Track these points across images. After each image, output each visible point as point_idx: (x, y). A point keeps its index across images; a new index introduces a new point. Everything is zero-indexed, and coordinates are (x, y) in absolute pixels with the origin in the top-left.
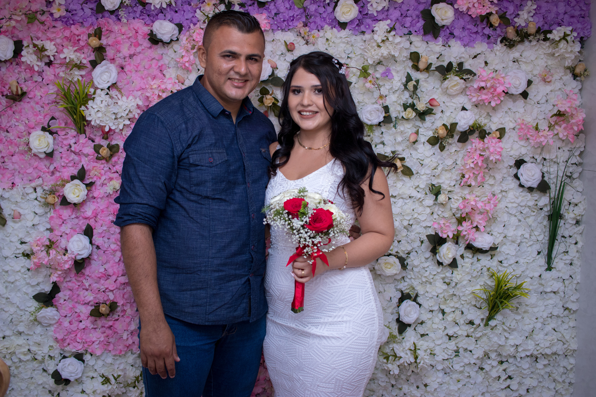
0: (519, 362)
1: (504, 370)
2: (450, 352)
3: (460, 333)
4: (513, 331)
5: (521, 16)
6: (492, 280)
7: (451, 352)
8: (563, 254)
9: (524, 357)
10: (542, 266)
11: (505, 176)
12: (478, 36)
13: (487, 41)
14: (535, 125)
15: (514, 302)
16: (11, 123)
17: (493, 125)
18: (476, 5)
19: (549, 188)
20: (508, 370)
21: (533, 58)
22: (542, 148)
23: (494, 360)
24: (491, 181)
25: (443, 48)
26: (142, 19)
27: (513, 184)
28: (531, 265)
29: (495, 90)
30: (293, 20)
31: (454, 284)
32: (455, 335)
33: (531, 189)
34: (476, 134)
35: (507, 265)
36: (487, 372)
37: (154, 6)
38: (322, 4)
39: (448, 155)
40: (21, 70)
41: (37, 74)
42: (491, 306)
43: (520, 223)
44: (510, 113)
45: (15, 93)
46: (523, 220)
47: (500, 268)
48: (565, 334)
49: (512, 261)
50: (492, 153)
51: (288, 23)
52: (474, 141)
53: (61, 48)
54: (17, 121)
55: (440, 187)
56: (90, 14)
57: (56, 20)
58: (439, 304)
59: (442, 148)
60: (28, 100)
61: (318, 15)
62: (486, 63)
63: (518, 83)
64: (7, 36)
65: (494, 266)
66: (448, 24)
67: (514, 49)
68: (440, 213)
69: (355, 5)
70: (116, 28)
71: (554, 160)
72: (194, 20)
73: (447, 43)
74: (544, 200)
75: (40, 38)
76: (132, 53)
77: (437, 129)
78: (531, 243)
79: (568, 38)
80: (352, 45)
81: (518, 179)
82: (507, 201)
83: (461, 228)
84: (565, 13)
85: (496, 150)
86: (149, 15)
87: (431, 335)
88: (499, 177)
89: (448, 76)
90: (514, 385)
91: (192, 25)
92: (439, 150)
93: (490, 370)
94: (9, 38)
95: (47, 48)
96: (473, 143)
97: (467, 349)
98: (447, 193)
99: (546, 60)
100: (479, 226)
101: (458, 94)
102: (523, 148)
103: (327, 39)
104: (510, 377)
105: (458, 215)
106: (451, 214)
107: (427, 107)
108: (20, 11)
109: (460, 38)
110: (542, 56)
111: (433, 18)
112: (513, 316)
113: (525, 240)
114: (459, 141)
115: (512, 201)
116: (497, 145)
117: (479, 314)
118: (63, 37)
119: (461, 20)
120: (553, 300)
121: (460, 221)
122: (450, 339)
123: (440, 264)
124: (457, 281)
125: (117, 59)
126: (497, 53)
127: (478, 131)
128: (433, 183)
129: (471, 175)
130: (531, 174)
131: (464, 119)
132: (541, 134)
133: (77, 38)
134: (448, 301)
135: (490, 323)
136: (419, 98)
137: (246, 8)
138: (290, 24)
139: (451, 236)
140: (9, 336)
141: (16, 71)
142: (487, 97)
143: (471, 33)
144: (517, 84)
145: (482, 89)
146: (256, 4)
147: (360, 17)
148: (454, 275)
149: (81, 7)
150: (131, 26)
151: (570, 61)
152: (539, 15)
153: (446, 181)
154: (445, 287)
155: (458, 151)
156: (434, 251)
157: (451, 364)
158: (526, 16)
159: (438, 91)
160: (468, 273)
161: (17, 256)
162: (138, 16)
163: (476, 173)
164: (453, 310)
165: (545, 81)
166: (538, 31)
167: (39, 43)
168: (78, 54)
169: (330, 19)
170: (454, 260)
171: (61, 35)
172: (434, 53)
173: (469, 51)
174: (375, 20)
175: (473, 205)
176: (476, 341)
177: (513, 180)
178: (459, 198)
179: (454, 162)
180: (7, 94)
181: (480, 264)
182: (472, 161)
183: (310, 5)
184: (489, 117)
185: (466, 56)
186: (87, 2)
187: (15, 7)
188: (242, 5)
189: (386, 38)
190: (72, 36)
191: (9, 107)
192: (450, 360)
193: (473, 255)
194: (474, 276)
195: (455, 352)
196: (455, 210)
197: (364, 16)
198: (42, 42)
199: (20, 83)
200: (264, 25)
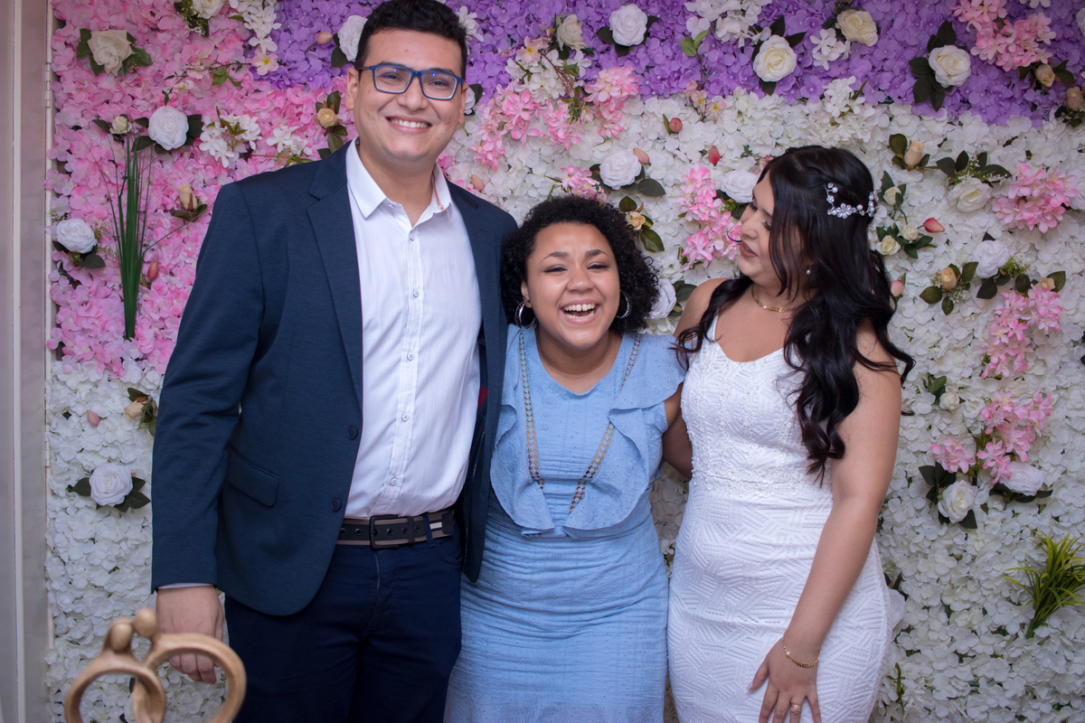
1: (1064, 722)
2: (961, 685)
3: (980, 649)
4: (1080, 648)
6: (1040, 551)
7: (964, 684)
11: (1064, 360)
12: (1014, 105)
13: (1031, 114)
16: (178, 260)
17: (1041, 265)
18: (1011, 49)
20: (1070, 722)
23: (1044, 702)
24: (1039, 370)
25: (950, 127)
27: (1080, 375)
29: (1048, 202)
30: (678, 78)
31: (969, 559)
32: (971, 654)
34: (1011, 283)
35: (1069, 524)
38: (730, 50)
39: (959, 321)
40: (198, 167)
41: (225, 173)
42: (1039, 600)
44: (1073, 245)
45: (186, 207)
47: (1055, 530)
49: (1079, 518)
50: (1042, 317)
51: (669, 84)
52: (1006, 295)
53: (267, 127)
54: (190, 255)
55: (944, 379)
56: (320, 68)
57: (261, 79)
58: (941, 595)
59: (948, 309)
61: (723, 68)
62: (1029, 154)
64: (177, 107)
65: (1045, 527)
66: (959, 84)
67: (1081, 129)
68: (943, 426)
69: (791, 50)
72: (503, 78)
73: (956, 118)
75: (232, 110)
77: (938, 274)
80: (784, 123)
82: (1069, 406)
83: (982, 455)
85: (1050, 311)
87: (926, 652)
88: (1053, 361)
89: (959, 178)
91: (499, 88)
92: (942, 313)
93: (1037, 721)
94: (179, 110)
95: (244, 128)
96: (1005, 299)
97: (992, 680)
98: (956, 390)
100: (1017, 452)
101: (976, 211)
103: (740, 113)
105: (977, 432)
106: (965, 430)
107: (919, 234)
108: (202, 64)
109: (981, 109)
111: (932, 73)
112: (1079, 619)
114: (980, 295)
115: (1079, 406)
116: (1052, 302)
117: (1016, 615)
118: (272, 108)
119: (982, 76)
121: (981, 442)
122: (961, 661)
123: (944, 520)
124: (975, 554)
126: (1050, 136)
127: (1015, 278)
128: (931, 373)
129: (1002, 357)
131: (989, 255)
133: (297, 111)
134: (958, 591)
135: (1037, 632)
136: (906, 218)
137: (596, 58)
138: (674, 84)
139: (965, 469)
141: (190, 168)
142: (1032, 215)
143: (1001, 99)
145: (1022, 202)
146: (613, 50)
147: (799, 72)
148: (969, 542)
149: (304, 57)
153: (956, 368)
154: (952, 563)
155: (978, 315)
156: (933, 497)
157: (964, 708)
159: (940, 205)
160: (996, 538)
163: (1011, 353)
164: (968, 606)
167: (230, 119)
168: (299, 139)
169: (744, 76)
170: (971, 513)
171: (268, 105)
172: (934, 136)
173: (998, 132)
174: (824, 78)
175: (1007, 412)
176: (1011, 665)
177: (1079, 368)
178: (978, 400)
179: (969, 335)
180: (173, 209)
181: (1018, 522)
182: (1005, 331)
183: (710, 50)
184: (1034, 253)
185: (991, 141)
186: (315, 46)
187: (191, 57)
188: (588, 52)
189: (848, 109)
190: (287, 107)
191: (178, 231)
192: (961, 699)
193: (1004, 504)
194: (1008, 544)
195: (971, 686)
196: (972, 422)
197: (805, 71)
198: (235, 118)
199: (196, 189)
200: (629, 86)
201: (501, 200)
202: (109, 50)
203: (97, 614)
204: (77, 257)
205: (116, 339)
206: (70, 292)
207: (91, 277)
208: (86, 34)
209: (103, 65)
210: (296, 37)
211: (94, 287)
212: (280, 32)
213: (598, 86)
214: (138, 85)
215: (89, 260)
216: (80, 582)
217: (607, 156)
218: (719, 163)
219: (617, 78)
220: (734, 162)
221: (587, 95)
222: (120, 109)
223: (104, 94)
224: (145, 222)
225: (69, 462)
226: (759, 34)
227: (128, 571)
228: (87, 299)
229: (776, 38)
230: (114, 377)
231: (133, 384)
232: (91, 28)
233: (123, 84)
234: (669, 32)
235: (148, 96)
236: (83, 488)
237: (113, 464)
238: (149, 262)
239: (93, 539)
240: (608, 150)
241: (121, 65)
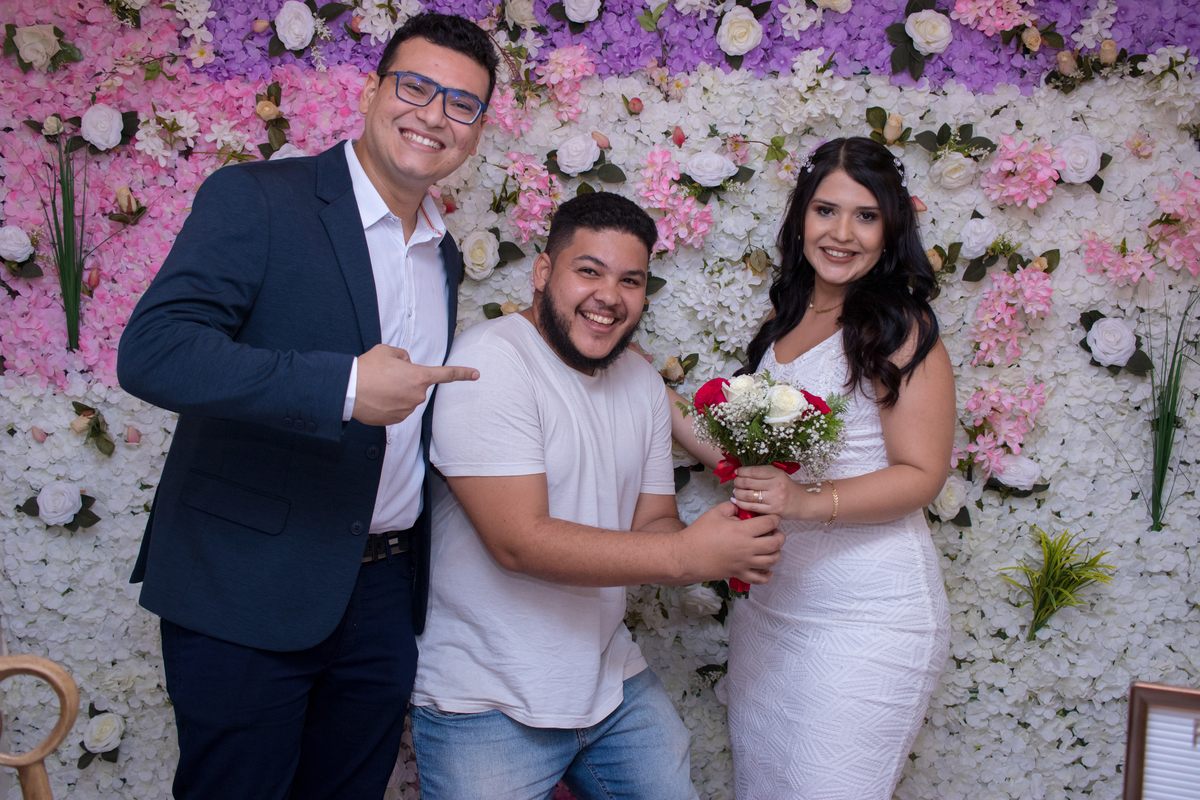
0: (1099, 712)
1: (1071, 728)
2: (960, 692)
3: (978, 653)
4: (1084, 650)
5: (1086, 30)
6: (1038, 549)
7: (963, 691)
8: (1184, 498)
9: (1110, 702)
10: (1142, 521)
11: (1061, 344)
12: (1000, 70)
13: (1019, 80)
14: (1119, 242)
15: (1085, 593)
17: (1034, 244)
18: (992, 12)
19: (1151, 367)
20: (1076, 728)
21: (1112, 110)
22: (1134, 286)
23: (1048, 707)
24: (1035, 356)
25: (933, 98)
26: (356, 64)
27: (1079, 360)
28: (1120, 519)
29: (1034, 176)
30: (638, 55)
31: (964, 558)
32: (969, 659)
33: (1114, 370)
35: (1070, 520)
36: (1034, 731)
37: (376, 38)
38: (692, 23)
39: (947, 305)
40: (135, 166)
41: (164, 173)
42: (1038, 601)
43: (1094, 438)
44: (1068, 221)
45: (125, 210)
46: (1099, 430)
47: (1056, 526)
48: (1191, 657)
49: (1081, 511)
50: (1028, 300)
51: (629, 62)
52: (996, 277)
53: (206, 122)
54: (131, 260)
56: (259, 58)
57: (197, 71)
60: (149, 221)
61: (686, 43)
62: (1019, 124)
63: (1082, 160)
64: (110, 105)
65: (1044, 523)
66: (940, 51)
67: (1074, 94)
69: (755, 21)
70: (308, 83)
71: (1161, 311)
73: (940, 88)
74: (1142, 391)
75: (168, 106)
76: (338, 128)
78: (1119, 475)
79: (1179, 70)
80: (754, 99)
81: (1088, 349)
82: (1068, 393)
83: (974, 449)
84: (1178, 19)
85: (1037, 294)
86: (367, 57)
88: (1049, 346)
89: (939, 153)
90: (1090, 756)
93: (1041, 728)
94: (114, 108)
95: (181, 125)
96: (994, 281)
97: (993, 686)
99: (1139, 114)
100: (1009, 444)
101: (964, 186)
102: (1096, 289)
103: (705, 90)
104: (1081, 742)
105: (969, 424)
108: (132, 59)
109: (966, 78)
110: (1132, 107)
111: (911, 40)
112: (1083, 620)
113: (1105, 470)
114: (967, 277)
115: (1078, 393)
116: (1040, 284)
117: (1015, 616)
118: (210, 103)
119: (966, 41)
120: (1166, 589)
121: (974, 433)
122: (959, 667)
123: (934, 518)
124: (970, 553)
125: (311, 140)
126: (1041, 104)
127: (1005, 258)
129: (992, 343)
130: (1113, 340)
131: (976, 234)
132: (1128, 259)
133: (236, 104)
134: (954, 592)
135: (1038, 634)
137: (549, 37)
138: (634, 62)
140: (123, 660)
141: (127, 169)
142: (1019, 190)
143: (987, 66)
144: (1080, 163)
145: (1011, 175)
146: (567, 28)
147: (768, 43)
148: (964, 540)
149: (241, 46)
150: (335, 78)
151: (1185, 114)
152: (1123, 26)
154: (946, 563)
155: (967, 298)
157: (963, 716)
158: (1095, 29)
159: (924, 182)
160: (992, 536)
161: (135, 511)
162: (347, 58)
163: (1002, 339)
164: (965, 609)
165: (1140, 155)
166: (1122, 56)
167: (161, 114)
168: (239, 134)
169: (708, 50)
170: (964, 513)
171: (206, 99)
172: (915, 108)
173: (984, 101)
174: (796, 49)
175: (993, 401)
176: (1012, 669)
177: (1078, 352)
178: (969, 390)
179: (959, 320)
180: (112, 212)
181: (1015, 518)
182: (993, 316)
183: (671, 24)
184: (1028, 230)
185: (978, 111)
186: (252, 35)
187: (123, 51)
188: (540, 31)
189: (815, 83)
190: (226, 101)
191: (116, 235)
192: (960, 707)
193: (1001, 500)
194: (1004, 541)
195: (971, 692)
196: (963, 413)
197: (775, 42)
198: (172, 114)
199: (135, 190)
200: (582, 66)
201: (454, 193)
202: (35, 46)
203: (52, 638)
204: (14, 266)
205: (59, 351)
206: (9, 303)
207: (31, 287)
208: (11, 29)
209: (31, 63)
210: (232, 26)
211: (33, 297)
212: (216, 21)
213: (550, 67)
214: (70, 82)
215: (26, 269)
216: (33, 606)
217: (565, 140)
218: (683, 144)
219: (568, 58)
220: (700, 143)
221: (540, 77)
222: (51, 108)
223: (35, 93)
224: (83, 226)
225: (16, 481)
226: (722, 5)
227: (81, 592)
228: (27, 310)
229: (740, 9)
230: (58, 391)
231: (79, 398)
232: (17, 23)
233: (54, 82)
234: (627, 6)
235: (80, 93)
236: (31, 508)
237: (61, 482)
238: (89, 269)
239: (44, 561)
240: (566, 135)
241: (49, 62)
